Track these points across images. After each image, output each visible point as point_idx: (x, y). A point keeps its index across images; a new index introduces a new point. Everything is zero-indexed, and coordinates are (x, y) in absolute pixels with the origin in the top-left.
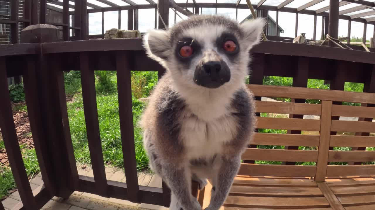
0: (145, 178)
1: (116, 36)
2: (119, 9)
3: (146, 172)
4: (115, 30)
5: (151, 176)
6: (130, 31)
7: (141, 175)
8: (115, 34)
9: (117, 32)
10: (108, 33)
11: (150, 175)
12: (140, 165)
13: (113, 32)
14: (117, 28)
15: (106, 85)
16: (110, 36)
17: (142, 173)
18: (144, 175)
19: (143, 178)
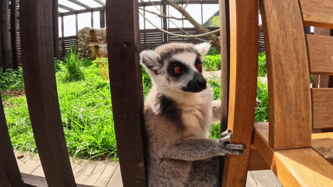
0: (105, 171)
1: (89, 34)
2: (92, 10)
3: (108, 161)
4: (88, 28)
5: (114, 167)
6: (102, 29)
7: (99, 165)
8: (88, 32)
9: (89, 30)
10: (81, 32)
11: (113, 165)
12: (99, 150)
13: (86, 31)
14: (90, 27)
15: (75, 74)
16: (82, 34)
17: (101, 162)
18: (103, 165)
19: (102, 171)
